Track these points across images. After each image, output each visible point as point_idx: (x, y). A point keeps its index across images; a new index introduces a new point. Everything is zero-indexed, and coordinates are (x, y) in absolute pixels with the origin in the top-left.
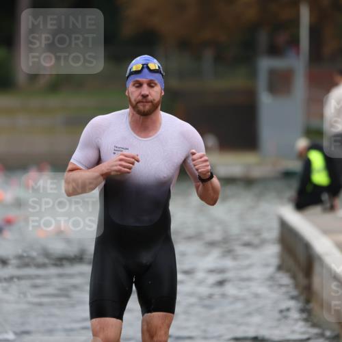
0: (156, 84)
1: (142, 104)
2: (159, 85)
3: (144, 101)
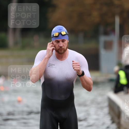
0: (65, 40)
1: (60, 50)
2: (67, 40)
3: (61, 49)
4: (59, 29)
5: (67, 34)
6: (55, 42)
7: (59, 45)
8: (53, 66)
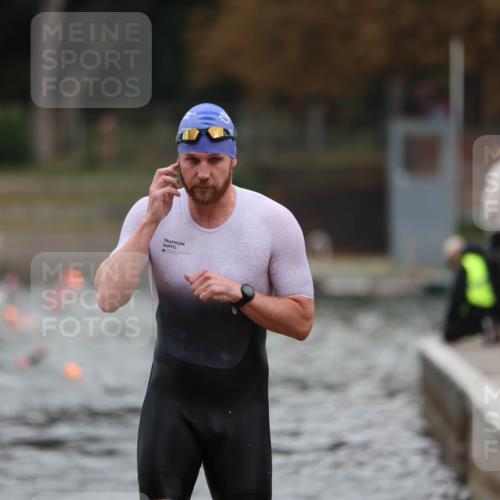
0: (221, 158)
1: (200, 190)
4: (204, 116)
5: (230, 137)
6: (187, 159)
7: (196, 174)
8: (180, 248)
